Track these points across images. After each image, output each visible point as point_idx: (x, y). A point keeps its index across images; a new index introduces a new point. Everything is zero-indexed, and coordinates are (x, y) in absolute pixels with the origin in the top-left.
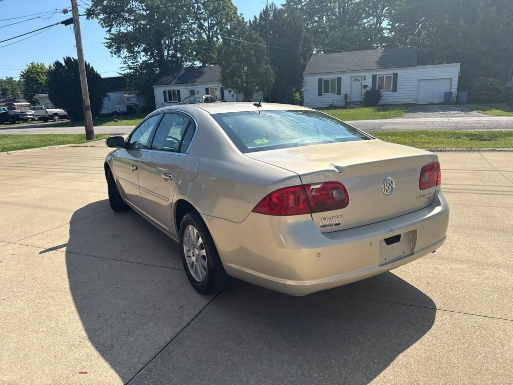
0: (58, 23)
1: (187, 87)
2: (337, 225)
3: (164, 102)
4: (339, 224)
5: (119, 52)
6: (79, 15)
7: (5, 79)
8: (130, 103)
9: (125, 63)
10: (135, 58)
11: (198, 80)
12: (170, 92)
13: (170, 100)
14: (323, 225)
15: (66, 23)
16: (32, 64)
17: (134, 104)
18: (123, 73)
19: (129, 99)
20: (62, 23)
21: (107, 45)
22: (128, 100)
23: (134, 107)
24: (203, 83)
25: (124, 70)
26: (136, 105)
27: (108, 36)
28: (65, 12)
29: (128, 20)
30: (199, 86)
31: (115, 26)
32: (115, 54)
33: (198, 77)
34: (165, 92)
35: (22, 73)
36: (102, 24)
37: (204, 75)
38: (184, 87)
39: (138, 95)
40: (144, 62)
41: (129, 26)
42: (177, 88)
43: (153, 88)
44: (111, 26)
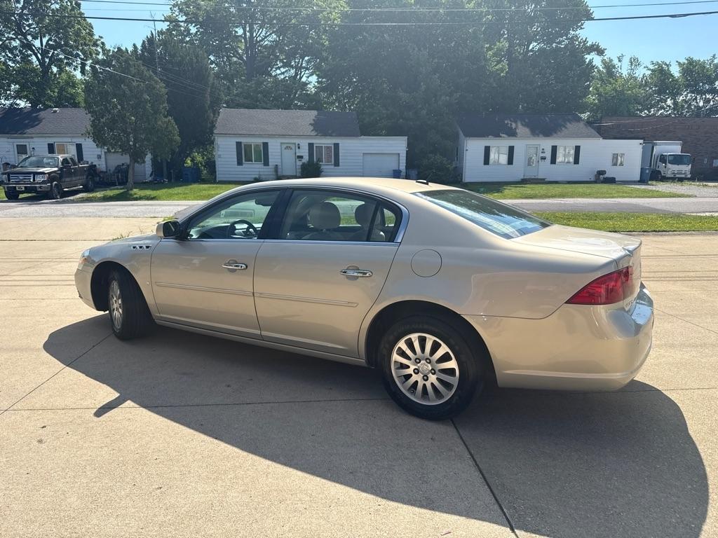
1: (10, 140)
11: (31, 130)
24: (42, 135)
30: (35, 140)
33: (32, 126)
37: (43, 124)
38: (5, 140)
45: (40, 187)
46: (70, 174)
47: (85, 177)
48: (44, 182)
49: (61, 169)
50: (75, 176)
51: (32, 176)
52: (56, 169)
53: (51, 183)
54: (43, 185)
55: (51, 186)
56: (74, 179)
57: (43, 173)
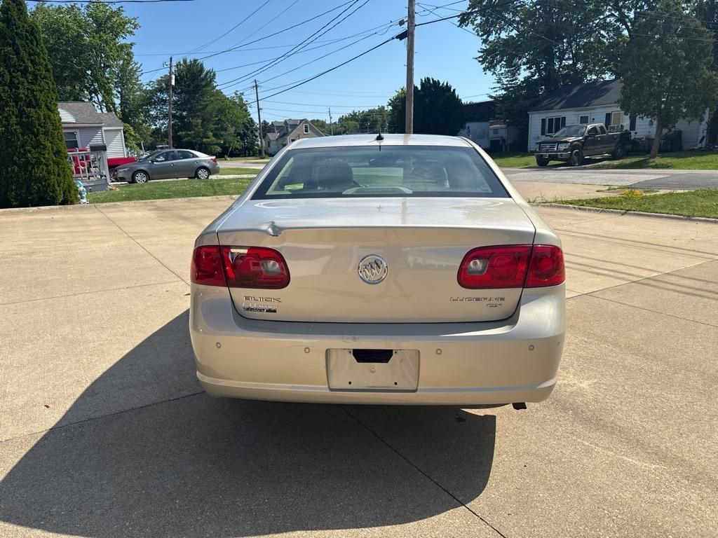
0: (393, 38)
1: (576, 113)
2: (269, 311)
3: (540, 135)
4: (275, 311)
5: (494, 67)
6: (416, 26)
7: (377, 108)
8: (497, 137)
9: (498, 82)
10: (513, 75)
11: (596, 102)
12: (551, 120)
13: (549, 133)
14: (247, 306)
15: (401, 37)
16: (402, 89)
17: (502, 137)
18: (494, 95)
19: (496, 131)
20: (397, 37)
21: (481, 59)
22: (494, 133)
23: (501, 143)
24: (602, 105)
25: (496, 91)
26: (504, 140)
27: (484, 47)
28: (401, 23)
29: (510, 23)
30: (596, 111)
31: (494, 33)
32: (490, 70)
33: (597, 97)
34: (543, 120)
35: (390, 102)
36: (477, 31)
37: (609, 93)
38: (572, 113)
39: (509, 125)
40: (527, 79)
41: (512, 30)
42: (561, 114)
43: (528, 115)
44: (489, 33)
45: (561, 155)
46: (595, 142)
47: (614, 145)
48: (565, 150)
49: (586, 138)
50: (601, 144)
51: (556, 144)
52: (581, 138)
53: (572, 151)
54: (564, 153)
55: (571, 154)
56: (599, 146)
57: (566, 142)
